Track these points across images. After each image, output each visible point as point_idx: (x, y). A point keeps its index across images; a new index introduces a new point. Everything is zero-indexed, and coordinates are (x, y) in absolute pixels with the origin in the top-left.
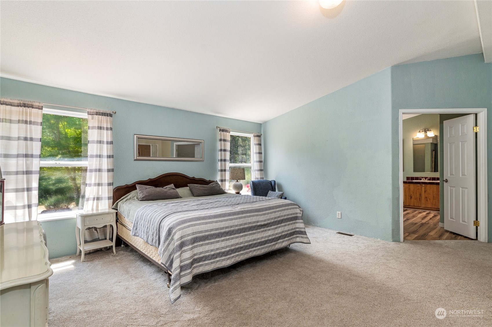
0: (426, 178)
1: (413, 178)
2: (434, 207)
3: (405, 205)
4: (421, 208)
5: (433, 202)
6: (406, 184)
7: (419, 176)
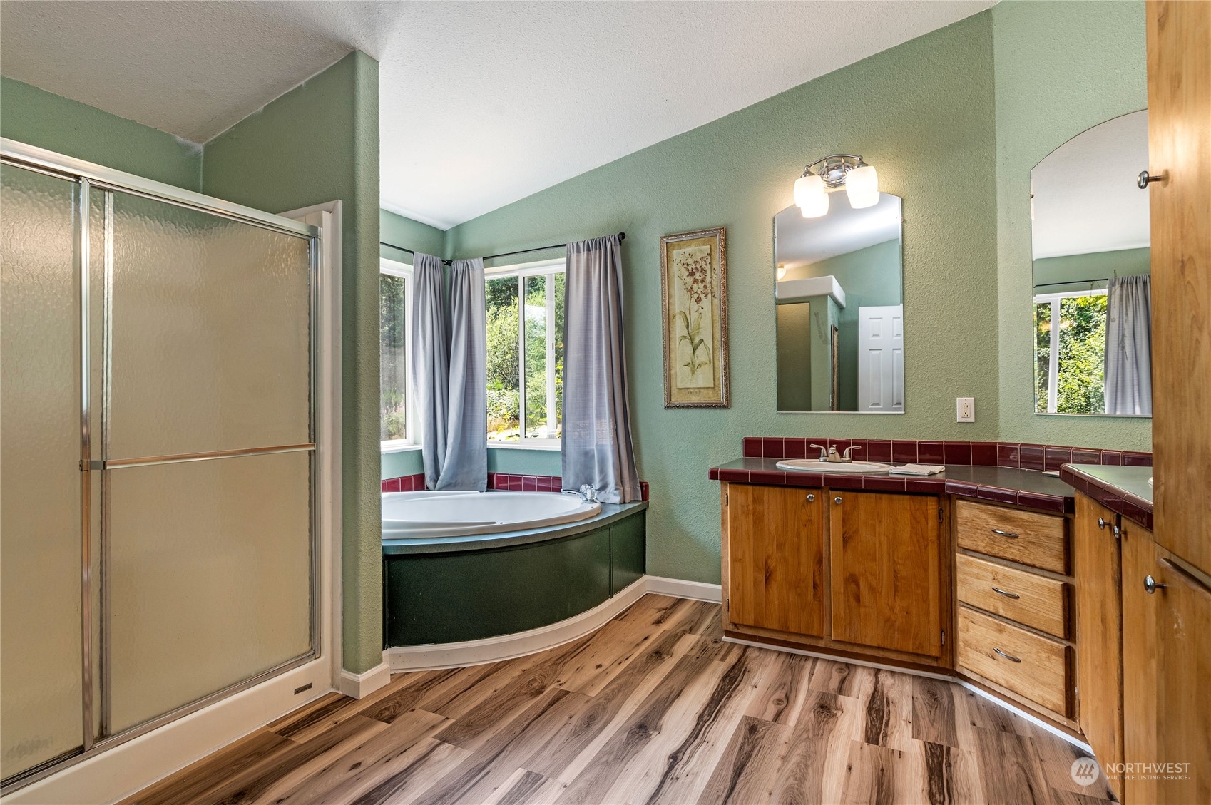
0: (841, 446)
1: (776, 448)
2: (899, 647)
3: (735, 625)
4: (821, 644)
5: (892, 609)
6: (740, 487)
7: (805, 435)
